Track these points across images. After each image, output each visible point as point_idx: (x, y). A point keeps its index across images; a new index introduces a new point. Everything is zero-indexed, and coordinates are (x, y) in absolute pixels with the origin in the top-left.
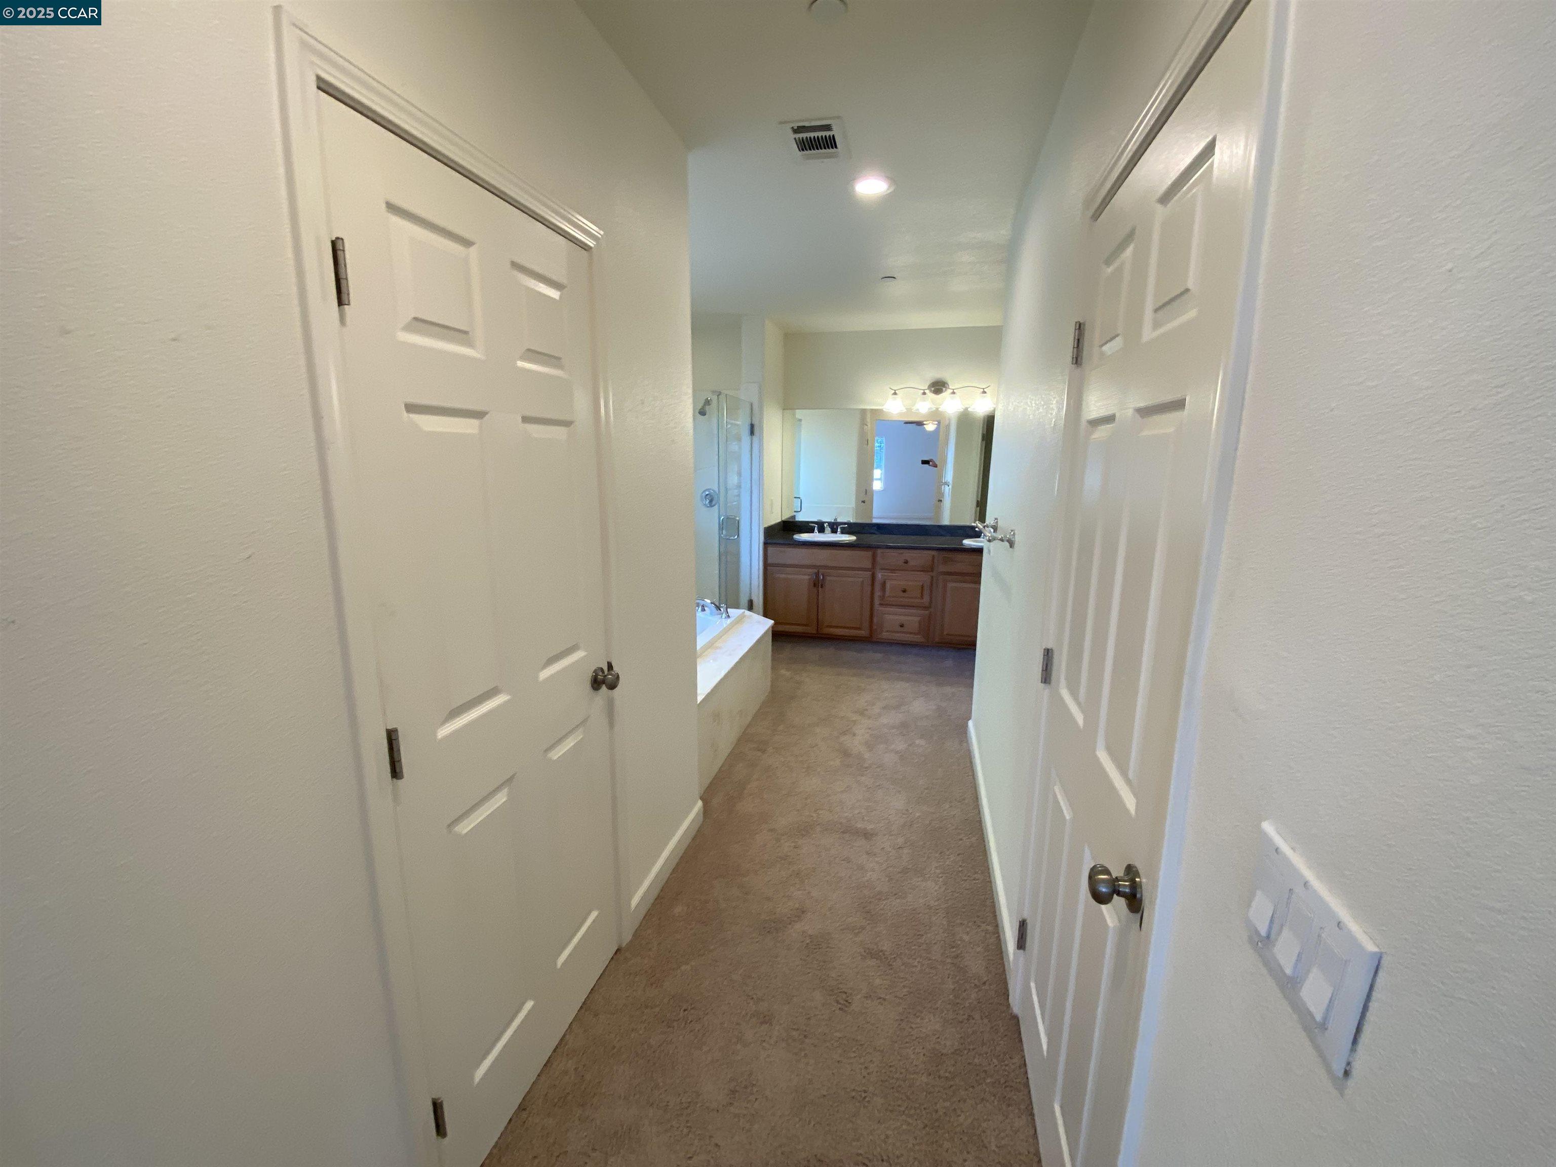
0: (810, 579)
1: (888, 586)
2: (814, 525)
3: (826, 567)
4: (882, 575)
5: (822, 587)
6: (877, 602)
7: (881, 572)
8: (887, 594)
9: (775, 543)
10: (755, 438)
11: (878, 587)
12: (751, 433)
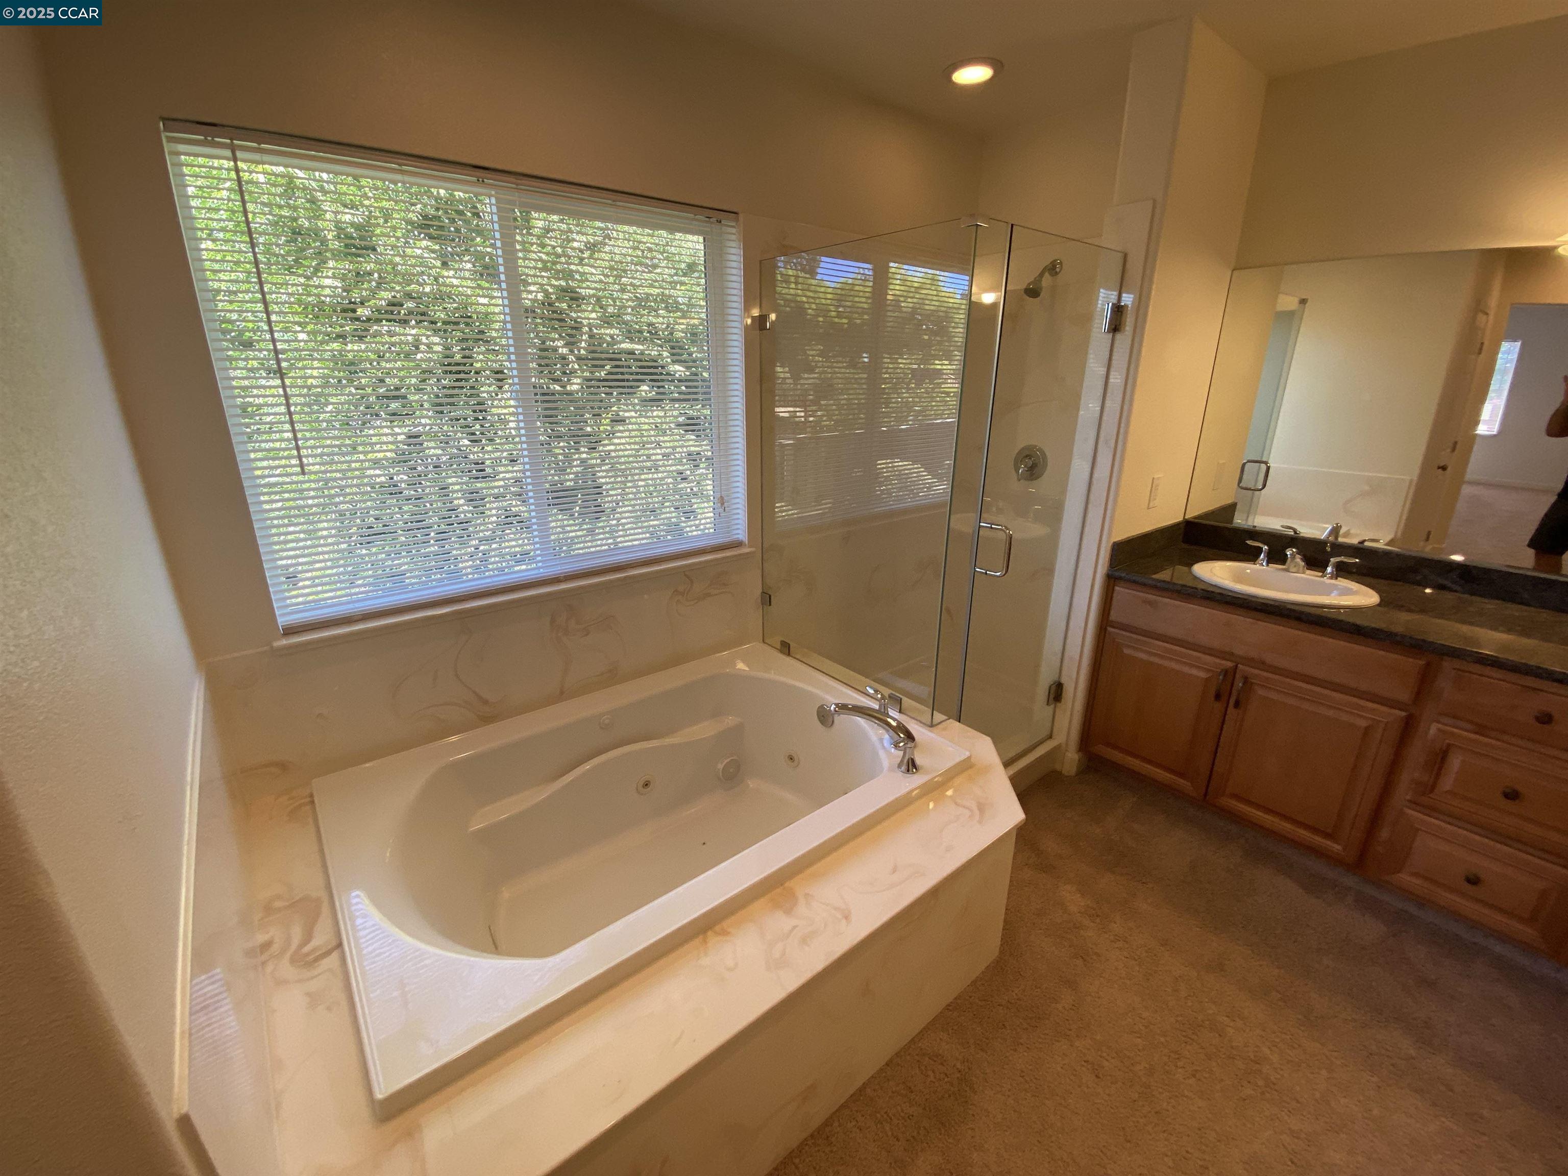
0: (1207, 680)
1: (1455, 762)
2: (1260, 545)
3: (1262, 665)
4: (1439, 730)
5: (1237, 704)
6: (1403, 792)
7: (1439, 722)
8: (1447, 782)
9: (1135, 582)
10: (1123, 339)
11: (1416, 753)
12: (1113, 327)
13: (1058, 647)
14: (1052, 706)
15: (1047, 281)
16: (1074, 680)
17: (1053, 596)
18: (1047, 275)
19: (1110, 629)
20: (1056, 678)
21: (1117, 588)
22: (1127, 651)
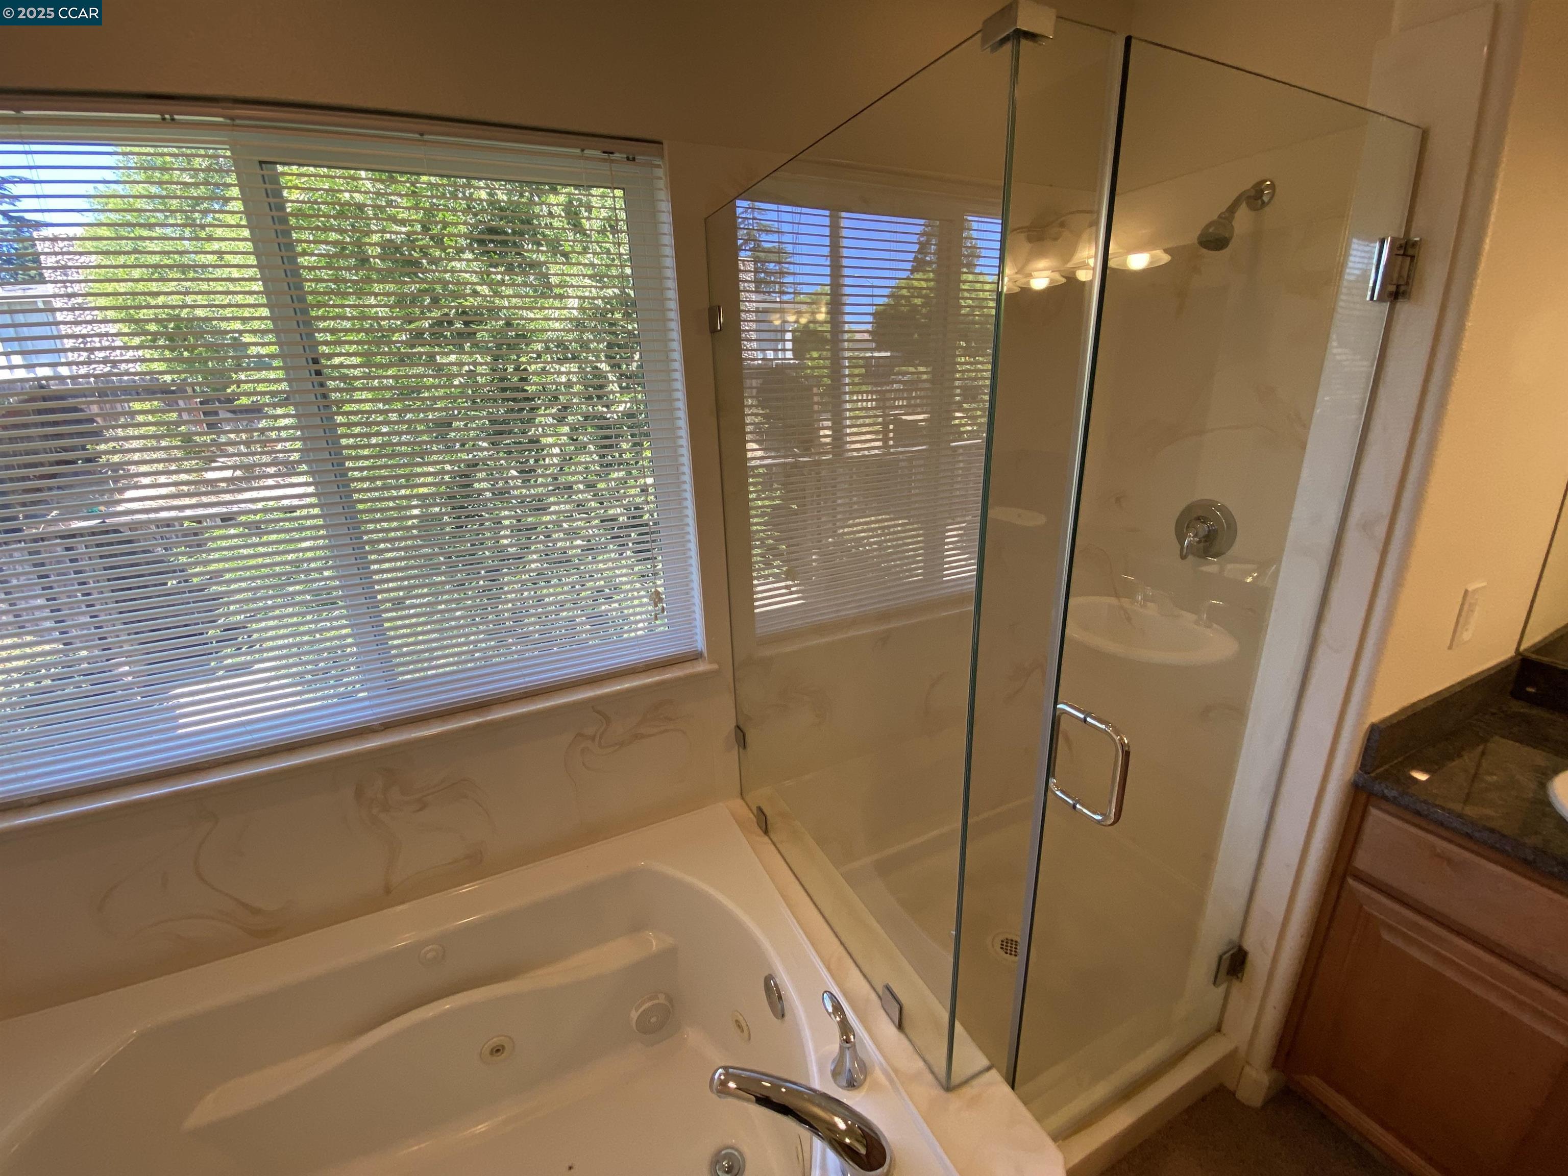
12: (1392, 288)
13: (1242, 882)
14: (1222, 989)
15: (1243, 219)
16: (1271, 954)
17: (1234, 793)
18: (1244, 206)
19: (1350, 881)
20: (1235, 936)
21: (1374, 812)
22: (1386, 936)
